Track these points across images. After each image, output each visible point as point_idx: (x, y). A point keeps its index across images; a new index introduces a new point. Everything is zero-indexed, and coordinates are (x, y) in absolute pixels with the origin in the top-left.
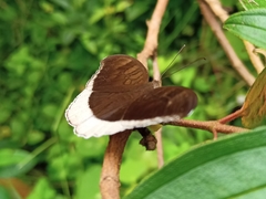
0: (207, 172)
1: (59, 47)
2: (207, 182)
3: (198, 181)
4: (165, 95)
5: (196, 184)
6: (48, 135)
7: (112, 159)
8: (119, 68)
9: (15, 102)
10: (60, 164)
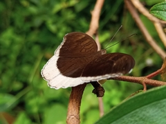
0: (143, 113)
1: (32, 29)
2: (143, 120)
3: (137, 119)
4: (110, 59)
5: (136, 121)
6: (25, 85)
7: (74, 103)
8: (77, 41)
9: (4, 63)
10: (34, 104)
